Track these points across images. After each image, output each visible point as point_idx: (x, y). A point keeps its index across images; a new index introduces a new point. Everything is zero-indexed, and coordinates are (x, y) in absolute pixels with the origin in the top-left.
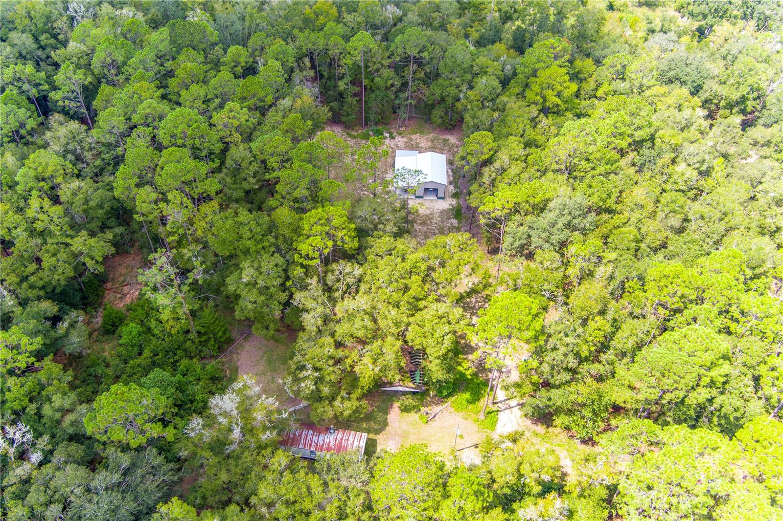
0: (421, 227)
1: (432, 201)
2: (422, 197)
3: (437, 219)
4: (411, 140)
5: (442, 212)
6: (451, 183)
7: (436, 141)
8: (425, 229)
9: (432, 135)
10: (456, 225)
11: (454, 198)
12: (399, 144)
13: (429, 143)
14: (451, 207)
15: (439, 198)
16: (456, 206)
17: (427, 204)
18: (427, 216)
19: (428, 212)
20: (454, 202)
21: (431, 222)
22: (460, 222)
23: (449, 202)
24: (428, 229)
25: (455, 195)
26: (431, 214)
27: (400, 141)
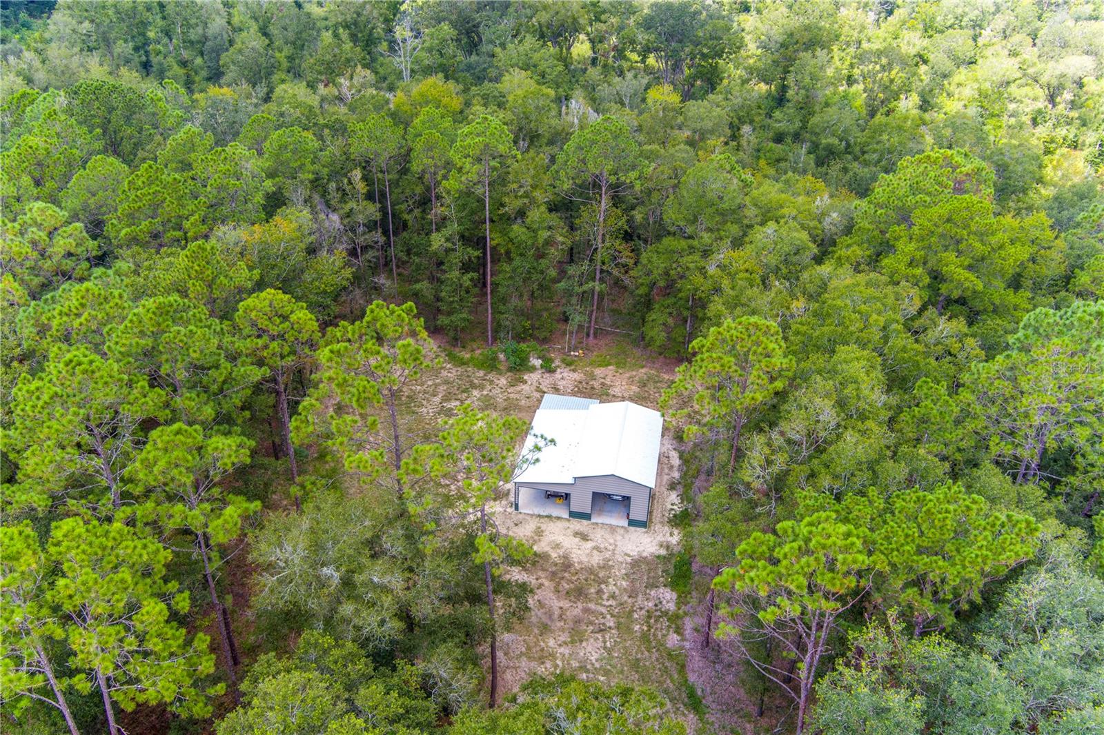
0: (566, 604)
1: (613, 529)
2: (587, 517)
3: (617, 584)
4: (593, 377)
5: (637, 563)
6: (672, 487)
7: (651, 386)
8: (576, 610)
9: (643, 371)
10: (671, 606)
11: (677, 525)
12: (561, 384)
13: (635, 388)
14: (663, 552)
15: (633, 523)
16: (676, 549)
17: (599, 536)
18: (591, 571)
19: (596, 559)
20: (675, 538)
21: (600, 592)
22: (681, 601)
23: (660, 538)
24: (586, 610)
25: (681, 520)
26: (605, 566)
27: (566, 377)
